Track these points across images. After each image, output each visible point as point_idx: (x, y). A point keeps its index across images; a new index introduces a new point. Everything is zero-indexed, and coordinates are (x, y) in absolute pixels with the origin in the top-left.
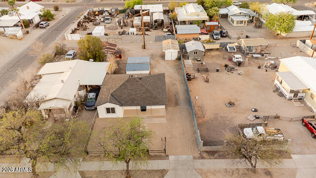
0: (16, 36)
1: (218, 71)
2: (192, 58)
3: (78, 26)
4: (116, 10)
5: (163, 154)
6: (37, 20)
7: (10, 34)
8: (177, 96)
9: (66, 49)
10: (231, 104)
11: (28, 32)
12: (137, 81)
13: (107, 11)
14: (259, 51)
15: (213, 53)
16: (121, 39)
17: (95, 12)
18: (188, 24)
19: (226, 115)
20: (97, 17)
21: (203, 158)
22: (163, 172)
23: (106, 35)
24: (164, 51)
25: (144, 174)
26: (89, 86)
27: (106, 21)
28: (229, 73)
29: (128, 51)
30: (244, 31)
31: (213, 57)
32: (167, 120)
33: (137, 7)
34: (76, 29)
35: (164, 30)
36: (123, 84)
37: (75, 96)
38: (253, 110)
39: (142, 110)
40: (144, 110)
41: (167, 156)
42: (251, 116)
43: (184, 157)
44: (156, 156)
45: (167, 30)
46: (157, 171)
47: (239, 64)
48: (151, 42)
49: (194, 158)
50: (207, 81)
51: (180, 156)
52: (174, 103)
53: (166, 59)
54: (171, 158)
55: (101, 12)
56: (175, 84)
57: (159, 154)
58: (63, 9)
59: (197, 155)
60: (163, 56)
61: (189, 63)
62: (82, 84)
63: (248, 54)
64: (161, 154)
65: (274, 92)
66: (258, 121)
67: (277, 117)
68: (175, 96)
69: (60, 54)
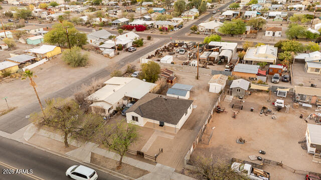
0: (109, 55)
1: (252, 110)
2: (236, 95)
3: (156, 53)
4: (194, 44)
5: (154, 161)
6: (130, 45)
7: (106, 54)
8: (198, 122)
9: (136, 69)
10: (241, 141)
11: (118, 54)
12: (162, 101)
13: (186, 44)
14: (313, 101)
15: (260, 95)
16: (182, 68)
17: (176, 44)
18: (254, 64)
19: (230, 149)
20: (175, 48)
21: (182, 173)
22: (145, 172)
23: (172, 63)
24: (209, 83)
25: (131, 169)
26: (134, 99)
27: (180, 53)
28: (261, 115)
29: (183, 78)
30: (316, 79)
31: (258, 97)
32: (174, 138)
33: (212, 44)
34: (152, 56)
35: (226, 66)
36: (151, 101)
37: (118, 103)
38: (260, 152)
39: (160, 125)
40: (162, 125)
41: (156, 163)
42: (254, 156)
43: (168, 168)
44: (148, 160)
45: (228, 67)
46: (141, 170)
47: (279, 109)
48: (207, 75)
49: (176, 171)
50: (234, 117)
51: (165, 166)
52: (191, 126)
53: (210, 91)
54: (158, 165)
55: (181, 45)
56: (204, 113)
57: (150, 159)
58: (154, 39)
59: (180, 170)
60: (208, 88)
61: (230, 98)
62: (127, 95)
63: (298, 102)
64: (152, 159)
65: (299, 143)
66: (258, 162)
67: (280, 165)
68: (196, 122)
69: (129, 72)
